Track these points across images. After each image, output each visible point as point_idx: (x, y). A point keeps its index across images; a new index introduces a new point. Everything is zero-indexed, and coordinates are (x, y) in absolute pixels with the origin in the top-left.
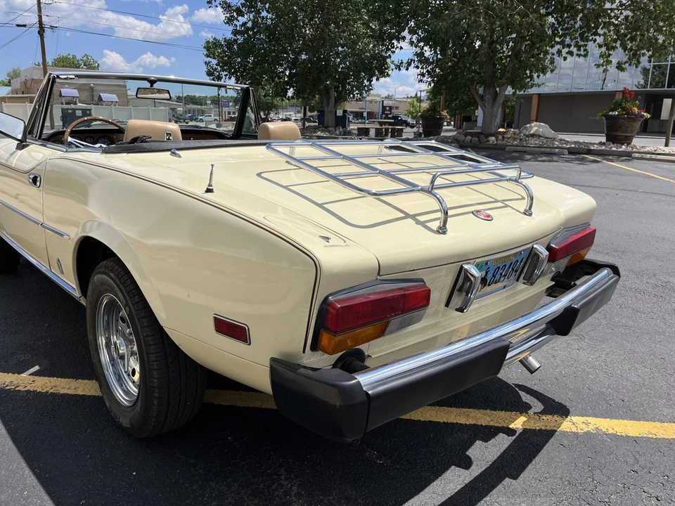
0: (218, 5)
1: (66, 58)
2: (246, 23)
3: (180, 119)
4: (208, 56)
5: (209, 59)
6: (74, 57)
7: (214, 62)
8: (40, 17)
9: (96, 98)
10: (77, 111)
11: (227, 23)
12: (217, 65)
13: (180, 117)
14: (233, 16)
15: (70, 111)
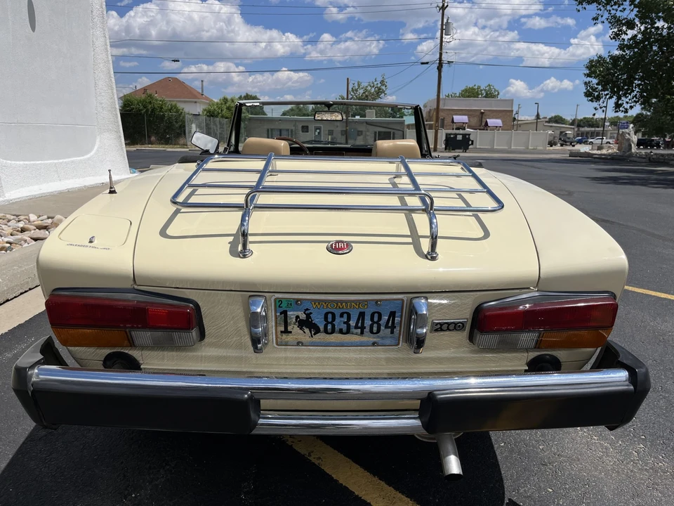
0: (605, 21)
1: (473, 89)
2: (636, 36)
3: (566, 142)
4: (588, 75)
5: (589, 79)
6: (479, 87)
7: (595, 81)
8: (441, 54)
9: (483, 124)
10: (458, 136)
11: (614, 38)
12: (597, 84)
13: (567, 140)
14: (621, 31)
15: (452, 136)
